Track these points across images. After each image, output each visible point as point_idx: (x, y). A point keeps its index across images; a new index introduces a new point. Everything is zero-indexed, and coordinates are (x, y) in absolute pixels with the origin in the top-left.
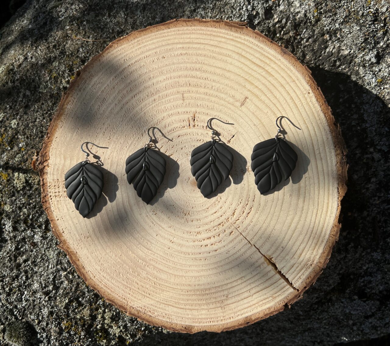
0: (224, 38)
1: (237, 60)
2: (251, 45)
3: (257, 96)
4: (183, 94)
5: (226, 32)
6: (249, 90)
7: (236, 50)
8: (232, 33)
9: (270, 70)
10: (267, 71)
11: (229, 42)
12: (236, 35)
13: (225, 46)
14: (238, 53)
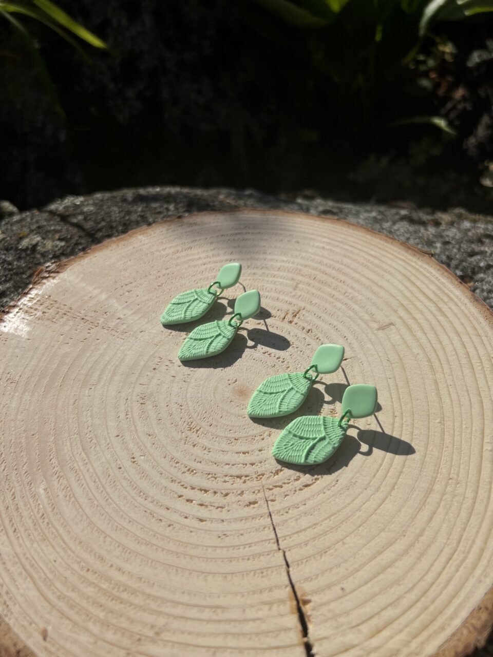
0: (393, 255)
1: (398, 280)
2: (428, 275)
3: (409, 329)
4: (297, 284)
5: (399, 250)
6: (400, 318)
7: (404, 271)
8: (406, 254)
9: (445, 309)
10: (440, 309)
11: (397, 260)
12: (411, 258)
13: (389, 262)
14: (404, 275)
